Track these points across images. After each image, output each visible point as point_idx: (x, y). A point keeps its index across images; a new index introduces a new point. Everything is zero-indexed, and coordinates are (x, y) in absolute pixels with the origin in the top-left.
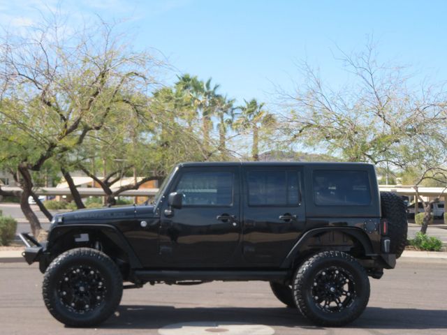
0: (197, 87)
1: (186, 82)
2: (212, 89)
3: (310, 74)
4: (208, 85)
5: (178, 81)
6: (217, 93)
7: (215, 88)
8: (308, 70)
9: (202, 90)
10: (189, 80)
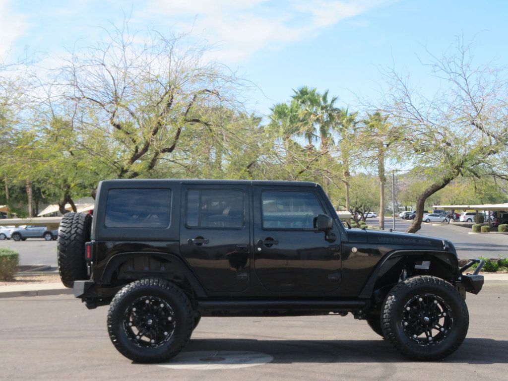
0: (314, 101)
1: (304, 96)
2: (329, 102)
3: (399, 82)
4: (325, 98)
5: (295, 94)
6: (335, 106)
7: (333, 101)
8: (396, 78)
9: (318, 104)
10: (307, 93)
